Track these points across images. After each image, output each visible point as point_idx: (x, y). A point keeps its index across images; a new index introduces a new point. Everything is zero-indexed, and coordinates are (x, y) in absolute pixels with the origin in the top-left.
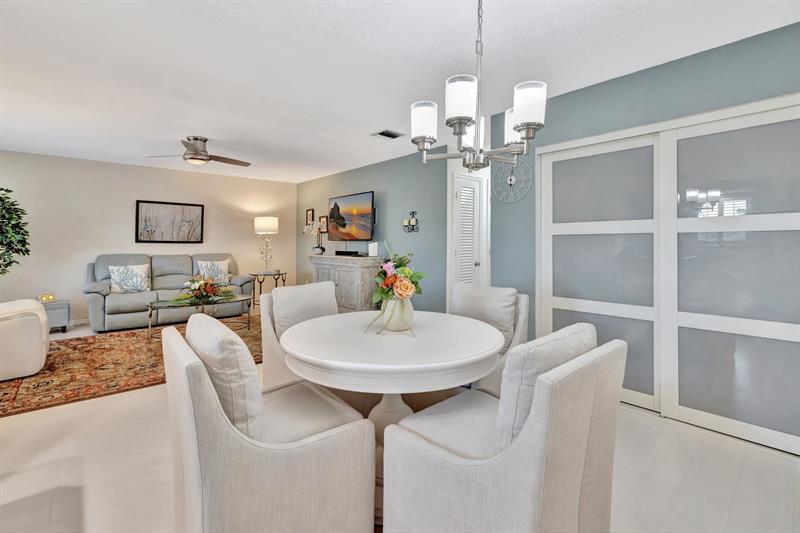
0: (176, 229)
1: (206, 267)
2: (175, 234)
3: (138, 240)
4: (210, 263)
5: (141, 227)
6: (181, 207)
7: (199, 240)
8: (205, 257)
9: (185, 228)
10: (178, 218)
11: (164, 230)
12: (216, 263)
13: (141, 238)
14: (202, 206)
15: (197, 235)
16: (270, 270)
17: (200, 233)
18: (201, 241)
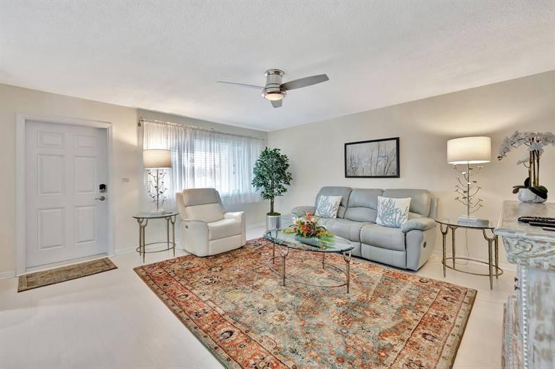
0: (374, 164)
1: (383, 203)
2: (373, 170)
3: (346, 177)
4: (387, 199)
5: (348, 165)
6: (377, 143)
7: (396, 173)
8: (388, 193)
9: (382, 163)
10: (375, 155)
11: (364, 167)
12: (394, 200)
13: (349, 174)
14: (397, 139)
15: (393, 171)
16: (474, 218)
17: (396, 167)
18: (398, 176)
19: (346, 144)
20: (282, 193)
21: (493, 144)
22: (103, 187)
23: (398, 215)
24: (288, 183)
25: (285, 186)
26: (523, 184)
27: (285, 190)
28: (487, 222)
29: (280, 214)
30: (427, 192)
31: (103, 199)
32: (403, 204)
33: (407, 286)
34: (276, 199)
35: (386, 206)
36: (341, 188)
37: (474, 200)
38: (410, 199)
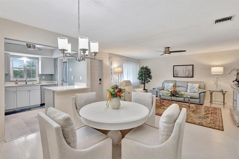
0: (185, 73)
1: (190, 85)
2: (184, 75)
3: (174, 77)
4: (191, 84)
5: (175, 73)
6: (186, 66)
7: (192, 76)
8: (191, 82)
9: (187, 73)
10: (185, 70)
11: (181, 74)
12: (194, 84)
13: (175, 76)
14: (193, 65)
15: (191, 75)
16: (219, 89)
17: (192, 74)
18: (193, 77)
19: (174, 66)
20: (149, 82)
21: (224, 69)
22: (100, 80)
23: (195, 89)
24: (151, 79)
25: (150, 80)
26: (235, 80)
27: (149, 81)
28: (223, 90)
29: (147, 90)
30: (203, 82)
31: (100, 84)
32: (197, 86)
33: (203, 108)
34: (146, 84)
35: (191, 86)
36: (173, 81)
37: (219, 85)
38: (199, 84)
